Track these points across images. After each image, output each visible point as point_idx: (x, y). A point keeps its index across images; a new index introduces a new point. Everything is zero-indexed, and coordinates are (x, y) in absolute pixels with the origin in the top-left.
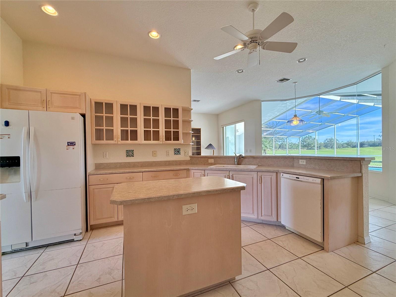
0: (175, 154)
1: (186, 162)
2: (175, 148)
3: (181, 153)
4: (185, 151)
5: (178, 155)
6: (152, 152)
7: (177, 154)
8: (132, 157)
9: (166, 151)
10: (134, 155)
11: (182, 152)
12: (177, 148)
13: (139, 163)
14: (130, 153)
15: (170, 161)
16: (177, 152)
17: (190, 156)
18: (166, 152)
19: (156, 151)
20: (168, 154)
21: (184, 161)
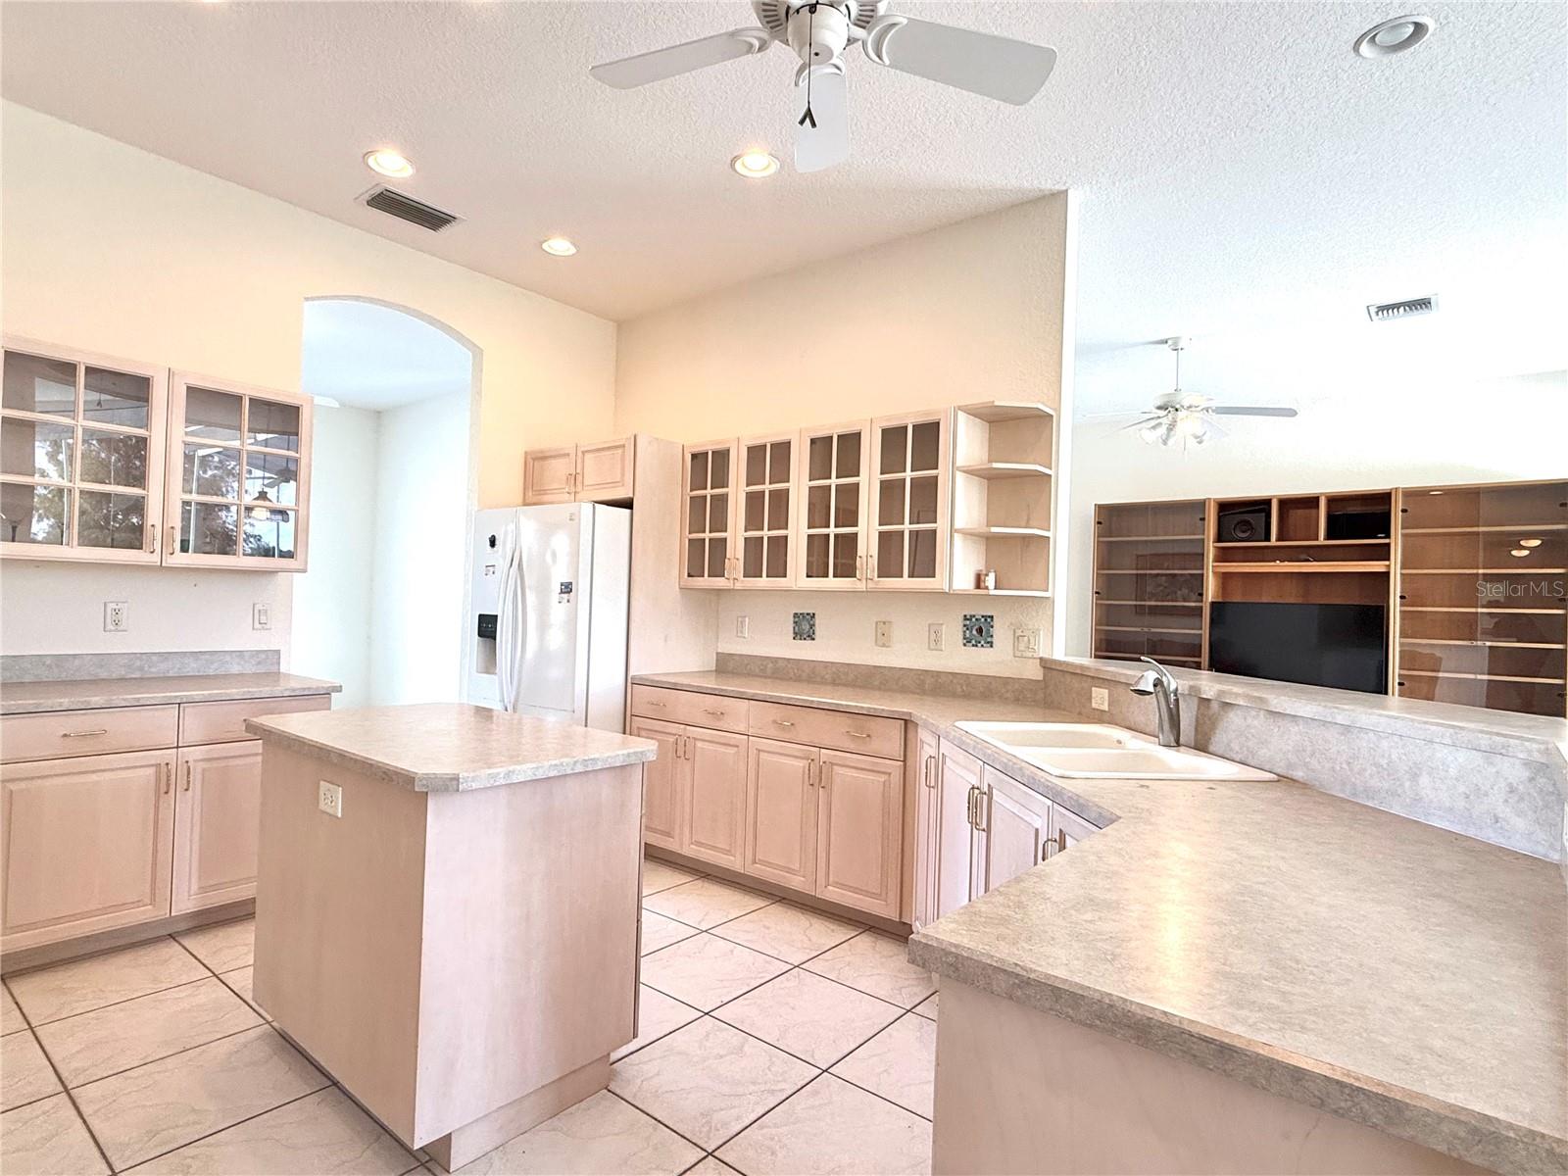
0: (967, 641)
1: (1017, 686)
2: (968, 613)
3: (995, 640)
4: (1019, 633)
5: (979, 649)
6: (874, 626)
7: (973, 642)
8: (809, 642)
9: (929, 625)
10: (816, 632)
11: (1000, 632)
12: (979, 612)
13: (826, 665)
14: (804, 627)
15: (938, 674)
16: (974, 632)
17: (1041, 659)
18: (929, 631)
19: (890, 622)
20: (935, 641)
21: (1006, 681)
